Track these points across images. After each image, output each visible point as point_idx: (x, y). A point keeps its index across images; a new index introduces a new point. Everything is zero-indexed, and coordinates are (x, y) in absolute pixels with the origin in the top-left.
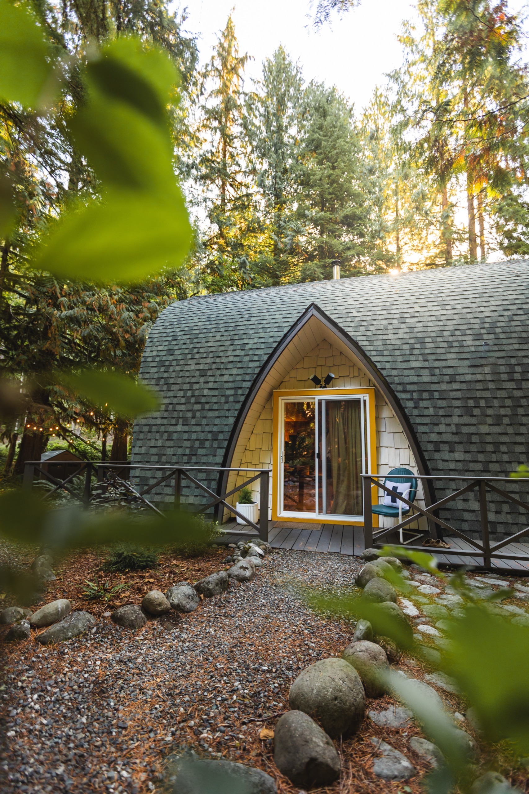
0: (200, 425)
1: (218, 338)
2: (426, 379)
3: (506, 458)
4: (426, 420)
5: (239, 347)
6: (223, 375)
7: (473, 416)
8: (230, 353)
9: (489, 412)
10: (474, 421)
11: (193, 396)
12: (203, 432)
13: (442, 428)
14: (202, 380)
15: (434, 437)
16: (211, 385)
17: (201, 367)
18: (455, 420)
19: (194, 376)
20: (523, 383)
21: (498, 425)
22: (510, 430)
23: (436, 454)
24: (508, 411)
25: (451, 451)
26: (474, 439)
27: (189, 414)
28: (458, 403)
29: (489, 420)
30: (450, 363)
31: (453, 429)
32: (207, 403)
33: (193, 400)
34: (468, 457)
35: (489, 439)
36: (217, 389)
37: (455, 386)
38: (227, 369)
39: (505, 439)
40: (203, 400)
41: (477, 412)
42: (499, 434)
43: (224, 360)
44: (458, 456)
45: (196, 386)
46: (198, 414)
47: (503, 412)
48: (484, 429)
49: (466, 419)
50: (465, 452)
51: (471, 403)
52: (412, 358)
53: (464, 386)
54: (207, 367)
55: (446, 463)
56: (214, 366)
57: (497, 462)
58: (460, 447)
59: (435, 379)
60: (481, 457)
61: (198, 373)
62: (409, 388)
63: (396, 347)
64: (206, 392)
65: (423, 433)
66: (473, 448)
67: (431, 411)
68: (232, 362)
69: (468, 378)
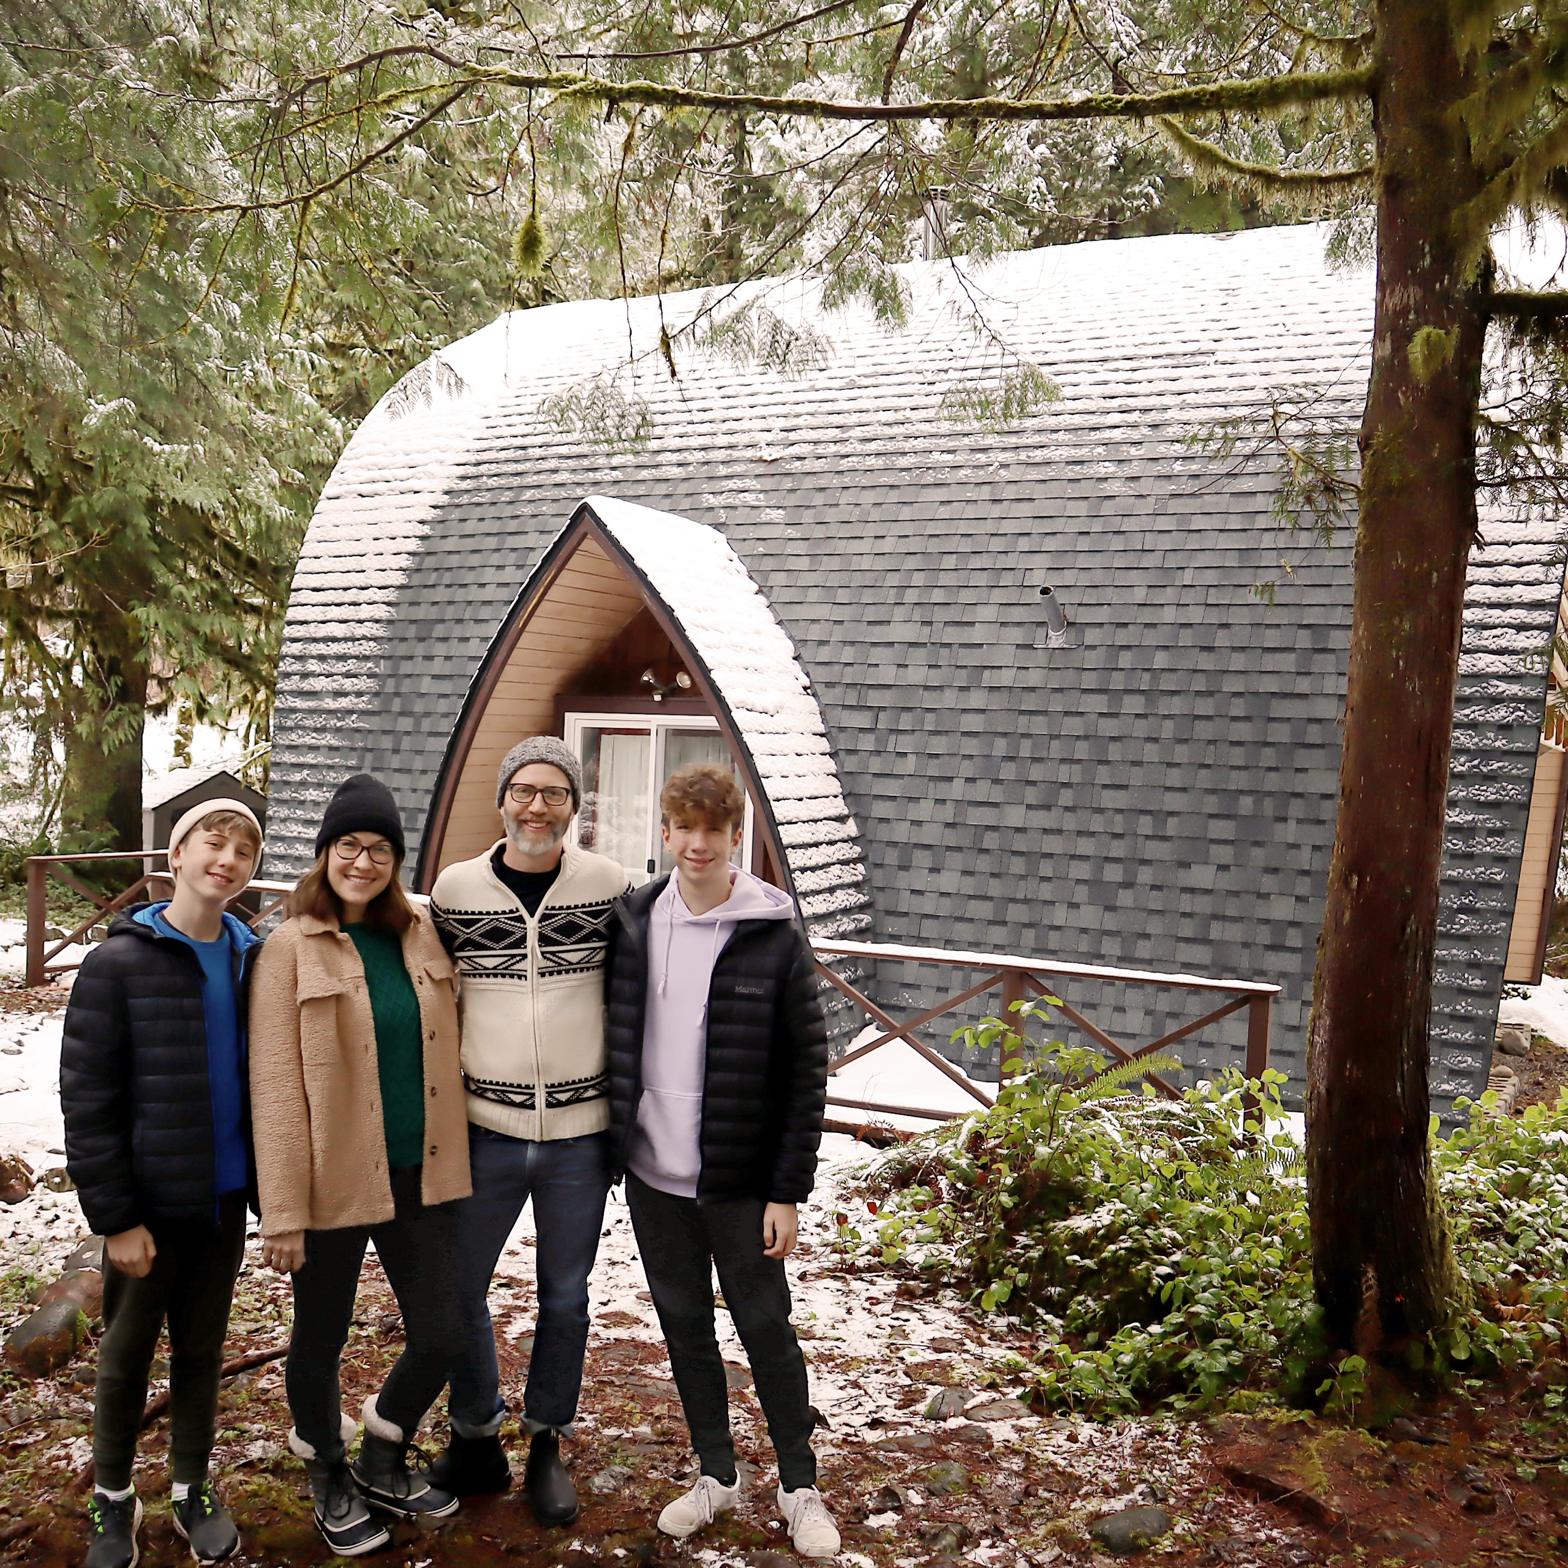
0: (409, 771)
1: (470, 527)
2: (916, 675)
3: (1046, 891)
4: (891, 788)
5: (512, 558)
6: (467, 639)
7: (997, 781)
8: (489, 575)
9: (1036, 772)
10: (997, 794)
11: (397, 694)
12: (414, 791)
13: (923, 810)
14: (420, 649)
15: (901, 832)
16: (438, 666)
17: (420, 613)
18: (957, 789)
19: (403, 639)
20: (1127, 699)
21: (1047, 807)
22: (1070, 822)
23: (902, 873)
24: (1074, 773)
25: (935, 870)
26: (990, 841)
27: (387, 742)
28: (971, 746)
29: (1031, 795)
30: (976, 635)
31: (948, 813)
32: (427, 714)
33: (396, 705)
34: (969, 886)
35: (1020, 843)
36: (450, 677)
37: (976, 700)
38: (478, 621)
39: (1053, 844)
40: (419, 707)
41: (1008, 771)
42: (1045, 831)
43: (474, 594)
44: (949, 881)
45: (406, 668)
46: (406, 743)
47: (1064, 774)
48: (1015, 816)
49: (982, 791)
50: (965, 873)
51: (1001, 747)
52: (899, 613)
53: (997, 702)
54: (433, 613)
55: (916, 899)
56: (450, 613)
57: (1026, 901)
58: (955, 860)
59: (935, 678)
60: (995, 888)
61: (412, 631)
62: (875, 699)
63: (868, 579)
64: (426, 685)
65: (881, 820)
66: (983, 864)
67: (909, 765)
68: (489, 603)
69: (1005, 678)
